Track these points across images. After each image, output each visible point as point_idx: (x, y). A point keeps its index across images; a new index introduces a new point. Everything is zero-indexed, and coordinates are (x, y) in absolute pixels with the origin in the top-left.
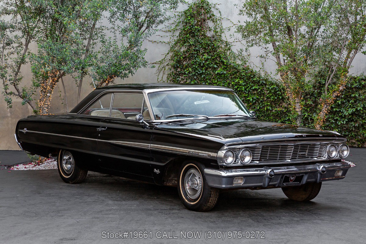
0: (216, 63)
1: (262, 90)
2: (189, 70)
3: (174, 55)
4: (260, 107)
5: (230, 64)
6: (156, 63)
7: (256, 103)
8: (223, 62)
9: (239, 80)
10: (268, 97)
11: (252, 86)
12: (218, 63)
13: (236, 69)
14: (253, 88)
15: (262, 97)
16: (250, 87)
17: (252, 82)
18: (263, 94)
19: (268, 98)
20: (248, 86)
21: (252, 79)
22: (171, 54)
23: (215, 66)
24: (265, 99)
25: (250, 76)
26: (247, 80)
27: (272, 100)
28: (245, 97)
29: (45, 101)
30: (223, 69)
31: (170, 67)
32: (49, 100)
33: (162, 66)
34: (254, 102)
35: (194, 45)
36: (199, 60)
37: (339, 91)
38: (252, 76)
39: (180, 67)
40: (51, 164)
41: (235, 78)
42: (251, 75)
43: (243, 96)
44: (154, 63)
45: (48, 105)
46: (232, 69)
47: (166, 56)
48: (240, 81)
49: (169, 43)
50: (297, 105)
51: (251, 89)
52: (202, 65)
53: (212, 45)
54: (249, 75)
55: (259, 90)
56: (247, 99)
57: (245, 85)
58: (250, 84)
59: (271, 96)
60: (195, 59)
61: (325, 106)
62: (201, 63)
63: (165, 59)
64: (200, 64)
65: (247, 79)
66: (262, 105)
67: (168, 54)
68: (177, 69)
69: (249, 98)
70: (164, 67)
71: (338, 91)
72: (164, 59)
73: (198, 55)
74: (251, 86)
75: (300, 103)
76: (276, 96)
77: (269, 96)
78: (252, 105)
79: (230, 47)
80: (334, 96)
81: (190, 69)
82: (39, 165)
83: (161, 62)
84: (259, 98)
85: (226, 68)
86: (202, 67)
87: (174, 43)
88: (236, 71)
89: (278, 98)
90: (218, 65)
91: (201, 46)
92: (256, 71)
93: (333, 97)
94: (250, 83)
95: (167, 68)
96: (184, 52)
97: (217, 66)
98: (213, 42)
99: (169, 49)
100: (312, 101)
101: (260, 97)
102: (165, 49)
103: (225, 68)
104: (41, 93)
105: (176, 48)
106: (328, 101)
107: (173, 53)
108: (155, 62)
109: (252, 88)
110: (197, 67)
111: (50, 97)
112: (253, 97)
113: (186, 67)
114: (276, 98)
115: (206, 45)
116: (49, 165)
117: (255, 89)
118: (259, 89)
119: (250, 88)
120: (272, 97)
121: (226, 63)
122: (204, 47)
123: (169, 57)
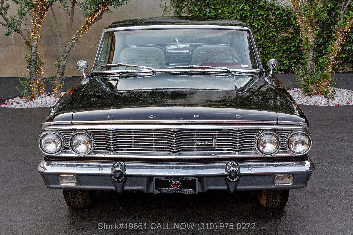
1: (267, 15)
4: (265, 33)
7: (261, 29)
9: (244, 6)
10: (273, 22)
14: (259, 13)
15: (267, 23)
16: (255, 12)
17: (258, 8)
18: (269, 19)
19: (273, 23)
21: (257, 4)
24: (271, 25)
25: (255, 1)
26: (252, 5)
27: (278, 25)
28: (250, 22)
29: (34, 32)
32: (39, 31)
34: (259, 28)
38: (258, 1)
40: (44, 100)
41: (240, 3)
43: (248, 22)
45: (38, 36)
50: (309, 35)
51: (256, 15)
55: (265, 16)
56: (252, 25)
57: (250, 10)
58: (255, 9)
59: (277, 22)
61: (341, 35)
66: (267, 31)
69: (254, 24)
74: (257, 11)
75: (314, 32)
76: (282, 21)
77: (275, 22)
78: (256, 31)
80: (351, 23)
82: (31, 101)
89: (284, 23)
93: (350, 25)
100: (319, 26)
101: (266, 23)
104: (33, 23)
106: (344, 30)
109: (257, 13)
111: (40, 27)
112: (258, 23)
114: (282, 23)
116: (41, 101)
117: (261, 15)
118: (265, 14)
120: (278, 23)
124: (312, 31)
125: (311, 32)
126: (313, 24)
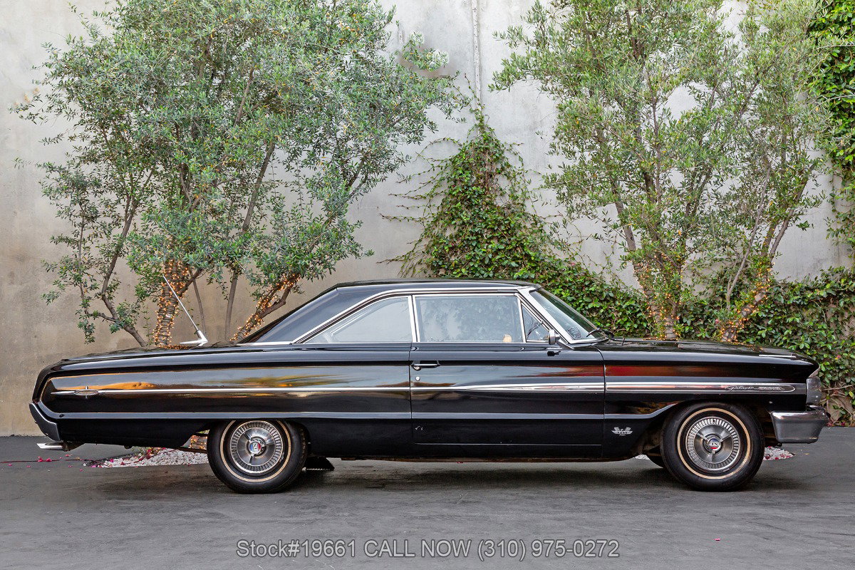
0: (515, 259)
1: (607, 310)
2: (461, 272)
3: (432, 243)
5: (543, 260)
6: (397, 260)
8: (527, 256)
9: (561, 291)
10: (619, 324)
11: (587, 303)
12: (518, 259)
13: (555, 269)
14: (590, 306)
15: (608, 325)
16: (583, 304)
17: (588, 296)
18: (610, 318)
19: (620, 326)
20: (580, 303)
21: (587, 289)
22: (426, 242)
23: (514, 264)
24: (615, 328)
25: (582, 283)
26: (576, 292)
27: (628, 329)
29: (161, 329)
30: (529, 269)
31: (424, 266)
32: (170, 327)
33: (409, 264)
35: (470, 224)
36: (481, 253)
37: (755, 303)
38: (587, 283)
39: (443, 266)
40: (172, 456)
41: (553, 287)
42: (585, 282)
44: (393, 260)
45: (167, 337)
46: (547, 269)
47: (416, 245)
48: (563, 293)
49: (421, 220)
50: (667, 332)
51: (585, 309)
52: (487, 262)
53: (506, 222)
54: (581, 280)
55: (602, 311)
57: (573, 301)
58: (582, 299)
59: (625, 322)
60: (473, 250)
61: (727, 334)
62: (484, 258)
63: (415, 251)
64: (482, 261)
65: (577, 289)
67: (420, 241)
68: (439, 272)
70: (413, 267)
71: (752, 304)
72: (413, 251)
73: (479, 242)
74: (586, 302)
75: (675, 327)
76: (635, 322)
77: (622, 323)
79: (542, 226)
80: (745, 313)
81: (463, 270)
82: (148, 458)
83: (407, 258)
84: (602, 325)
85: (534, 268)
86: (488, 266)
87: (432, 219)
88: (554, 273)
89: (640, 325)
90: (520, 261)
91: (484, 226)
92: (593, 273)
93: (742, 316)
94: (583, 296)
95: (418, 268)
96: (451, 237)
97: (518, 263)
98: (508, 218)
99: (423, 232)
101: (604, 324)
102: (416, 232)
103: (532, 267)
104: (159, 315)
105: (436, 230)
106: (731, 325)
107: (430, 239)
108: (394, 257)
109: (587, 306)
110: (476, 266)
111: (171, 320)
113: (457, 267)
114: (636, 326)
115: (494, 223)
116: (167, 457)
117: (594, 309)
118: (601, 307)
119: (584, 306)
120: (628, 324)
121: (535, 258)
122: (490, 226)
123: (422, 247)
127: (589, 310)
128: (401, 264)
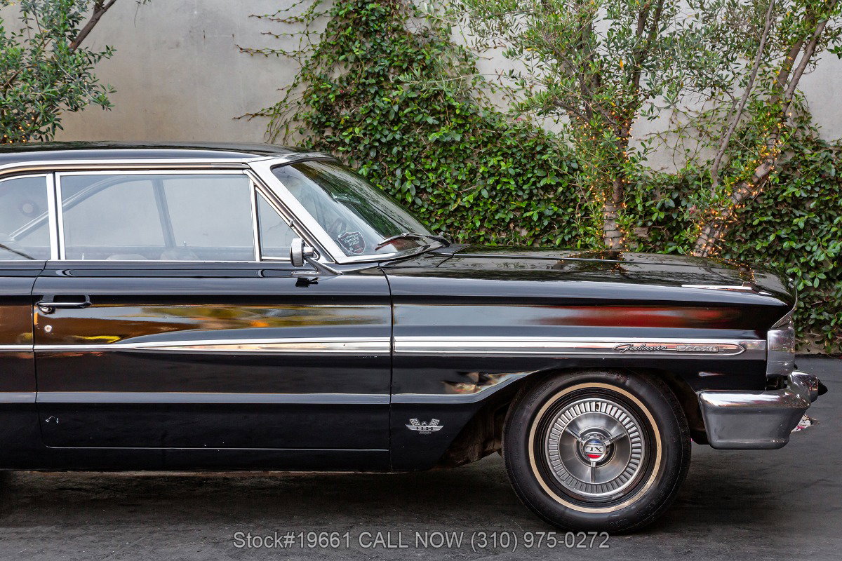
0: (434, 113)
1: (568, 188)
2: (353, 132)
3: (312, 88)
4: (563, 240)
5: (475, 114)
6: (262, 115)
7: (554, 228)
8: (451, 107)
9: (499, 161)
10: (586, 209)
11: (540, 178)
12: (439, 112)
13: (492, 127)
14: (542, 183)
15: (570, 210)
16: (533, 180)
17: (541, 167)
18: (574, 200)
19: (587, 212)
20: (529, 178)
21: (538, 157)
22: (303, 88)
23: (430, 120)
24: (579, 215)
25: (533, 149)
26: (524, 161)
28: (518, 209)
30: (455, 128)
31: (303, 124)
33: (280, 121)
34: (546, 223)
35: (369, 60)
36: (381, 105)
37: (755, 180)
38: (538, 149)
39: (328, 124)
41: (490, 154)
42: (536, 146)
43: (512, 207)
44: (256, 115)
46: (481, 128)
47: (288, 92)
48: (502, 164)
49: (296, 55)
51: (537, 188)
52: (392, 117)
53: (419, 57)
54: (530, 144)
55: (560, 189)
56: (525, 215)
57: (519, 175)
58: (533, 173)
60: (373, 99)
61: (708, 231)
62: (388, 112)
63: (288, 101)
64: (386, 115)
65: (525, 157)
66: (570, 233)
67: (295, 85)
68: (323, 132)
69: (528, 214)
70: (287, 124)
71: (751, 181)
72: (284, 101)
73: (382, 87)
74: (538, 177)
75: (618, 219)
78: (539, 235)
79: (474, 63)
80: (739, 197)
81: (357, 130)
83: (277, 112)
84: (561, 211)
85: (462, 126)
86: (394, 123)
87: (312, 53)
88: (490, 133)
90: (442, 116)
91: (387, 63)
92: (550, 132)
93: (734, 202)
94: (533, 167)
95: (293, 126)
96: (341, 80)
97: (439, 119)
98: (423, 51)
99: (298, 72)
101: (565, 209)
102: (286, 73)
103: (459, 125)
105: (319, 70)
106: (714, 215)
107: (309, 83)
108: (257, 111)
109: (539, 182)
110: (376, 123)
112: (542, 210)
113: (350, 123)
115: (401, 58)
117: (547, 188)
118: (559, 184)
119: (534, 183)
121: (461, 109)
122: (396, 64)
123: (298, 95)
124: (614, 216)
125: (611, 220)
126: (615, 197)
127: (542, 188)
128: (268, 120)
